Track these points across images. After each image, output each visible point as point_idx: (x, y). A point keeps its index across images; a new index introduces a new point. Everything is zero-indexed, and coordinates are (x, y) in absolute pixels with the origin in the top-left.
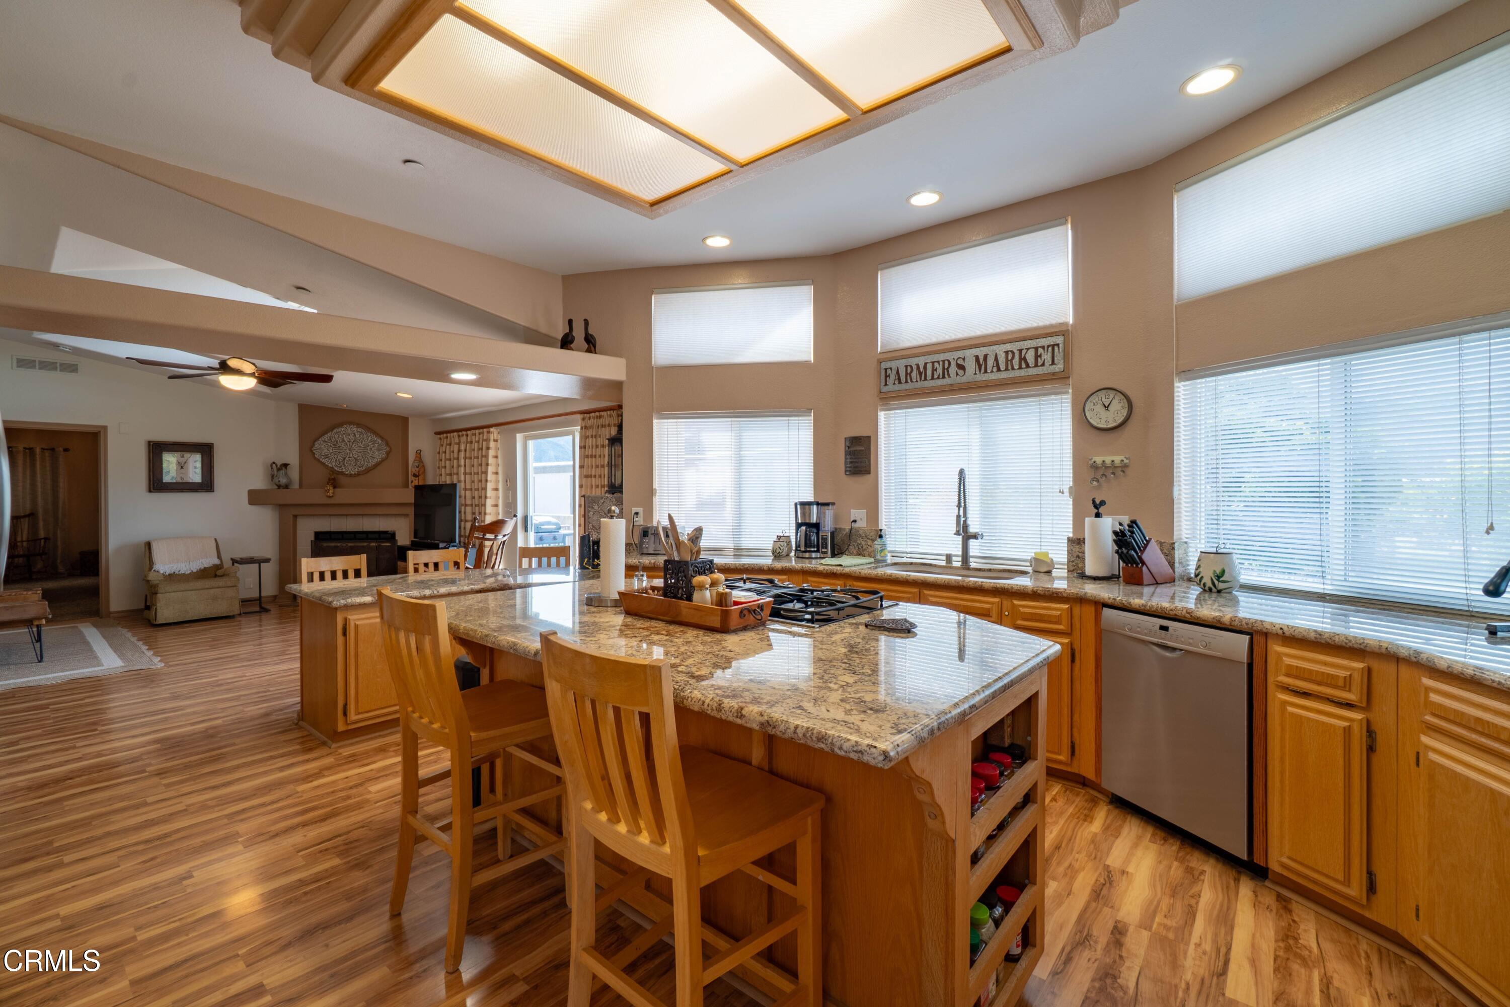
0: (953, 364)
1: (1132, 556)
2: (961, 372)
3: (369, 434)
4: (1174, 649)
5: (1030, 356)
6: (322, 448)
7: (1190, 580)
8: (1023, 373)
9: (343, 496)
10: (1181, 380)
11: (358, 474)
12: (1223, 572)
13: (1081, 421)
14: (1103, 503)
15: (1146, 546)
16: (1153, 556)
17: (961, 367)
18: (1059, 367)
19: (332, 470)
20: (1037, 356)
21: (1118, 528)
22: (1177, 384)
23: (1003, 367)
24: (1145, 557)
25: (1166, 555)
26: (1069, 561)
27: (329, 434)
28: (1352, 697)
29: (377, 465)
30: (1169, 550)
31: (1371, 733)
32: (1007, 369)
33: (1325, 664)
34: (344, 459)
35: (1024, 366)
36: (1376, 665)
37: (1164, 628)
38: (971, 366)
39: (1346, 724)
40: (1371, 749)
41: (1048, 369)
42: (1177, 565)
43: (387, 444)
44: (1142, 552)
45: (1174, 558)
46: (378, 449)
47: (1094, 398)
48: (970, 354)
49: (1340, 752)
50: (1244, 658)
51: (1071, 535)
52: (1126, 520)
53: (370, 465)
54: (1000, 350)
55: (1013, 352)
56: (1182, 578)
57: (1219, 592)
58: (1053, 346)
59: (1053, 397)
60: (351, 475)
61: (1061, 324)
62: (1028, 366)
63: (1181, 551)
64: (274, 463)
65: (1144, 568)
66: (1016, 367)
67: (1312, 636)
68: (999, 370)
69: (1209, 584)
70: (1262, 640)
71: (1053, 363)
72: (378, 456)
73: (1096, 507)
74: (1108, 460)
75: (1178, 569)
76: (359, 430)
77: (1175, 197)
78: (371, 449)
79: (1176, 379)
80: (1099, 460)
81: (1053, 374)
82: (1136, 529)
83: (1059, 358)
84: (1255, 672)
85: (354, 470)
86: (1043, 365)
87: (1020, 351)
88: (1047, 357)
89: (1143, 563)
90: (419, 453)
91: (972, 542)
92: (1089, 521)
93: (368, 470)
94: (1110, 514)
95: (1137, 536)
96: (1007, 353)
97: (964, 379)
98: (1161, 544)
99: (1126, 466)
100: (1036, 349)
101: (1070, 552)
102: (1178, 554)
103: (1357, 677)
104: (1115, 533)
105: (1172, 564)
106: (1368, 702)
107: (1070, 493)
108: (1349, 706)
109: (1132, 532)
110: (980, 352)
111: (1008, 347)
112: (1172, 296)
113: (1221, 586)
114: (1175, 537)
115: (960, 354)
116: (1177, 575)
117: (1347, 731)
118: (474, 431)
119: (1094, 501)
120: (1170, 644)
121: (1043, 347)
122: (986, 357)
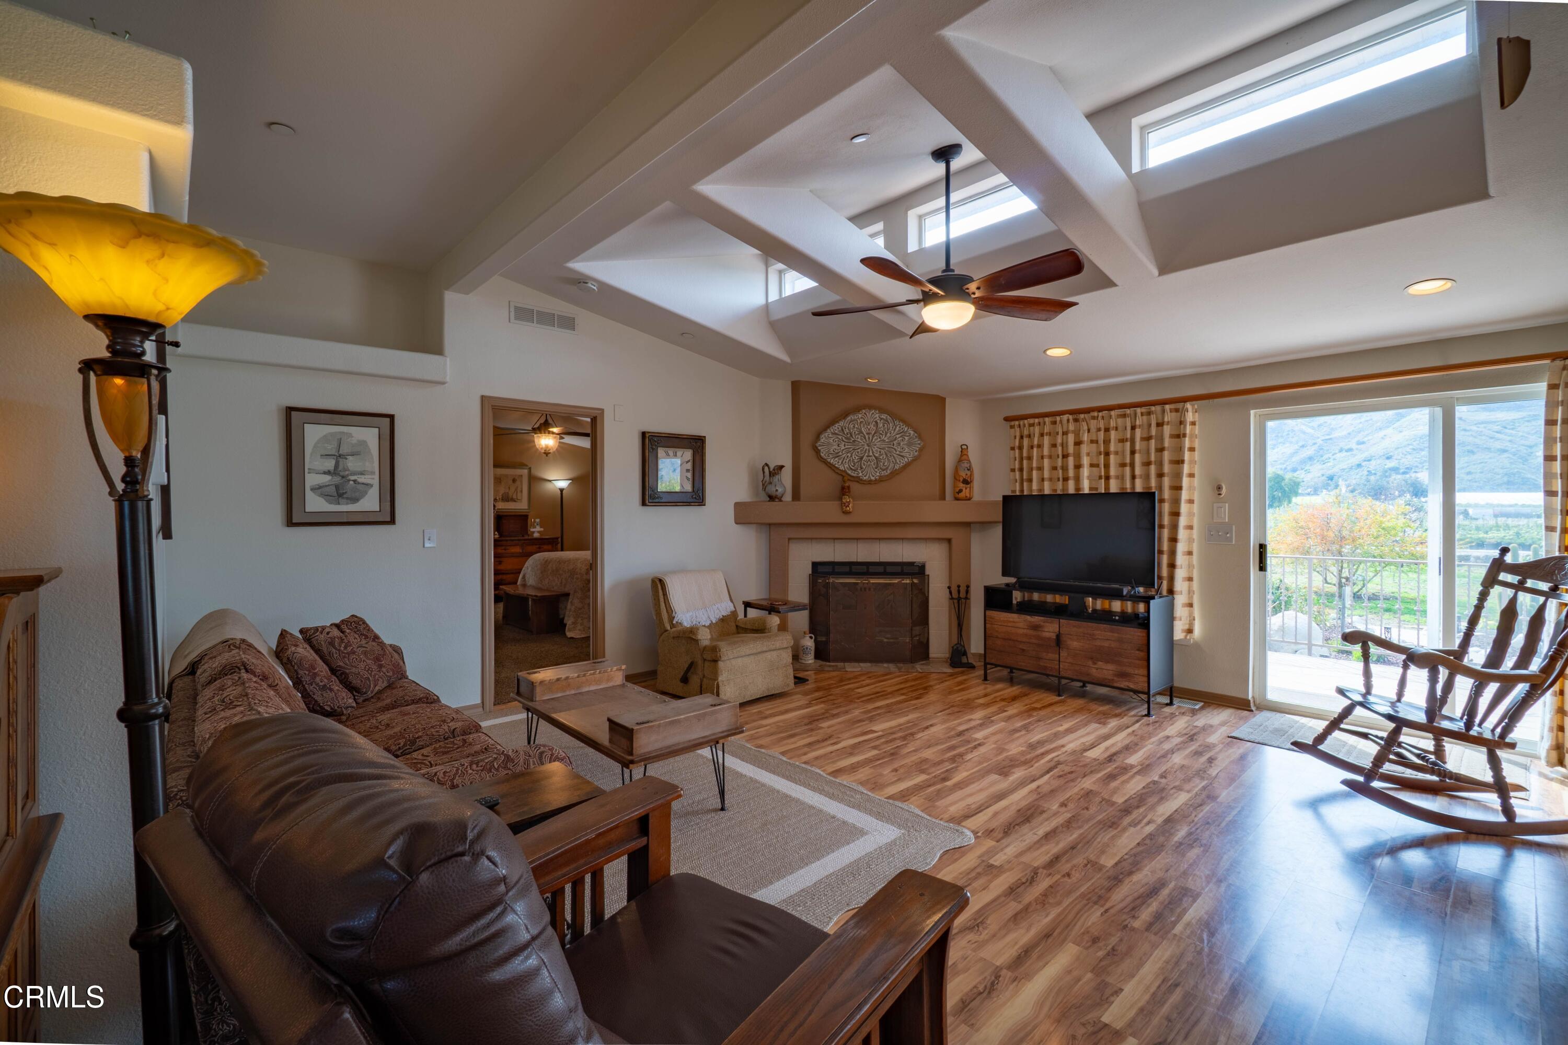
3: (897, 422)
6: (830, 443)
9: (862, 510)
11: (881, 480)
19: (842, 474)
27: (841, 423)
29: (908, 465)
34: (862, 458)
43: (920, 437)
46: (910, 444)
53: (897, 467)
60: (870, 482)
64: (767, 465)
72: (909, 454)
76: (884, 416)
78: (899, 444)
85: (874, 474)
90: (964, 450)
93: (895, 473)
118: (1031, 421)
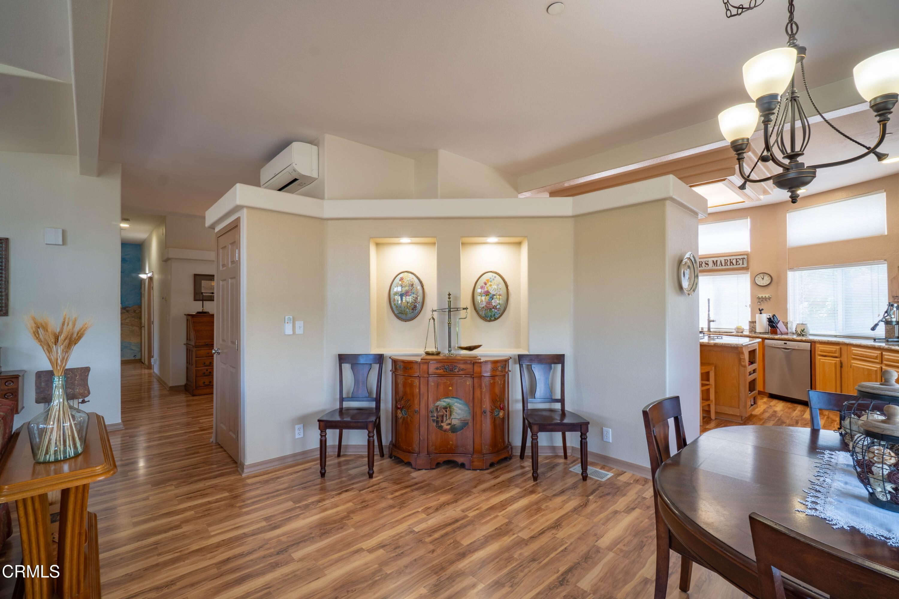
0: (704, 263)
1: (774, 326)
2: (707, 266)
4: (789, 349)
5: (734, 262)
7: (793, 333)
8: (731, 267)
10: (789, 271)
12: (804, 329)
13: (754, 283)
14: (762, 310)
15: (778, 322)
16: (781, 326)
17: (707, 264)
18: (745, 265)
20: (737, 262)
21: (769, 317)
22: (788, 273)
23: (723, 265)
24: (778, 325)
25: (785, 326)
26: (749, 329)
28: (836, 355)
30: (786, 324)
31: (841, 363)
32: (725, 265)
33: (830, 348)
35: (732, 264)
36: (842, 347)
37: (785, 343)
38: (711, 264)
39: (835, 362)
40: (841, 367)
41: (741, 266)
42: (789, 329)
44: (777, 324)
45: (787, 326)
47: (759, 276)
48: (710, 260)
49: (834, 368)
50: (809, 349)
51: (750, 320)
52: (771, 315)
54: (723, 259)
55: (727, 260)
56: (791, 333)
57: (803, 335)
58: (743, 259)
59: (743, 275)
61: (746, 251)
62: (733, 265)
63: (790, 325)
65: (778, 329)
66: (729, 265)
67: (827, 341)
68: (722, 265)
69: (800, 333)
70: (814, 344)
71: (743, 264)
73: (760, 311)
74: (764, 296)
75: (789, 331)
77: (787, 214)
79: (788, 271)
80: (760, 296)
81: (743, 268)
82: (775, 317)
83: (745, 262)
84: (812, 352)
86: (739, 264)
87: (730, 260)
88: (741, 262)
89: (777, 328)
91: (711, 323)
92: (758, 315)
94: (765, 313)
95: (775, 319)
96: (725, 260)
97: (708, 268)
98: (783, 322)
99: (770, 298)
100: (736, 259)
101: (750, 326)
102: (789, 325)
103: (838, 350)
104: (768, 318)
105: (787, 328)
106: (841, 356)
107: (750, 306)
108: (836, 357)
109: (774, 318)
110: (715, 259)
111: (726, 258)
112: (786, 245)
113: (803, 333)
114: (788, 320)
115: (707, 260)
116: (789, 332)
117: (836, 364)
119: (759, 309)
120: (787, 347)
121: (739, 259)
122: (717, 261)
